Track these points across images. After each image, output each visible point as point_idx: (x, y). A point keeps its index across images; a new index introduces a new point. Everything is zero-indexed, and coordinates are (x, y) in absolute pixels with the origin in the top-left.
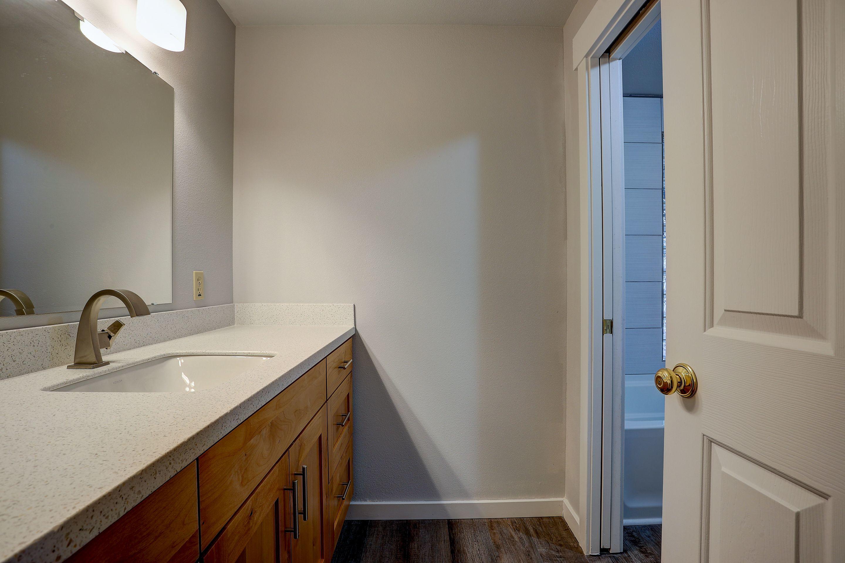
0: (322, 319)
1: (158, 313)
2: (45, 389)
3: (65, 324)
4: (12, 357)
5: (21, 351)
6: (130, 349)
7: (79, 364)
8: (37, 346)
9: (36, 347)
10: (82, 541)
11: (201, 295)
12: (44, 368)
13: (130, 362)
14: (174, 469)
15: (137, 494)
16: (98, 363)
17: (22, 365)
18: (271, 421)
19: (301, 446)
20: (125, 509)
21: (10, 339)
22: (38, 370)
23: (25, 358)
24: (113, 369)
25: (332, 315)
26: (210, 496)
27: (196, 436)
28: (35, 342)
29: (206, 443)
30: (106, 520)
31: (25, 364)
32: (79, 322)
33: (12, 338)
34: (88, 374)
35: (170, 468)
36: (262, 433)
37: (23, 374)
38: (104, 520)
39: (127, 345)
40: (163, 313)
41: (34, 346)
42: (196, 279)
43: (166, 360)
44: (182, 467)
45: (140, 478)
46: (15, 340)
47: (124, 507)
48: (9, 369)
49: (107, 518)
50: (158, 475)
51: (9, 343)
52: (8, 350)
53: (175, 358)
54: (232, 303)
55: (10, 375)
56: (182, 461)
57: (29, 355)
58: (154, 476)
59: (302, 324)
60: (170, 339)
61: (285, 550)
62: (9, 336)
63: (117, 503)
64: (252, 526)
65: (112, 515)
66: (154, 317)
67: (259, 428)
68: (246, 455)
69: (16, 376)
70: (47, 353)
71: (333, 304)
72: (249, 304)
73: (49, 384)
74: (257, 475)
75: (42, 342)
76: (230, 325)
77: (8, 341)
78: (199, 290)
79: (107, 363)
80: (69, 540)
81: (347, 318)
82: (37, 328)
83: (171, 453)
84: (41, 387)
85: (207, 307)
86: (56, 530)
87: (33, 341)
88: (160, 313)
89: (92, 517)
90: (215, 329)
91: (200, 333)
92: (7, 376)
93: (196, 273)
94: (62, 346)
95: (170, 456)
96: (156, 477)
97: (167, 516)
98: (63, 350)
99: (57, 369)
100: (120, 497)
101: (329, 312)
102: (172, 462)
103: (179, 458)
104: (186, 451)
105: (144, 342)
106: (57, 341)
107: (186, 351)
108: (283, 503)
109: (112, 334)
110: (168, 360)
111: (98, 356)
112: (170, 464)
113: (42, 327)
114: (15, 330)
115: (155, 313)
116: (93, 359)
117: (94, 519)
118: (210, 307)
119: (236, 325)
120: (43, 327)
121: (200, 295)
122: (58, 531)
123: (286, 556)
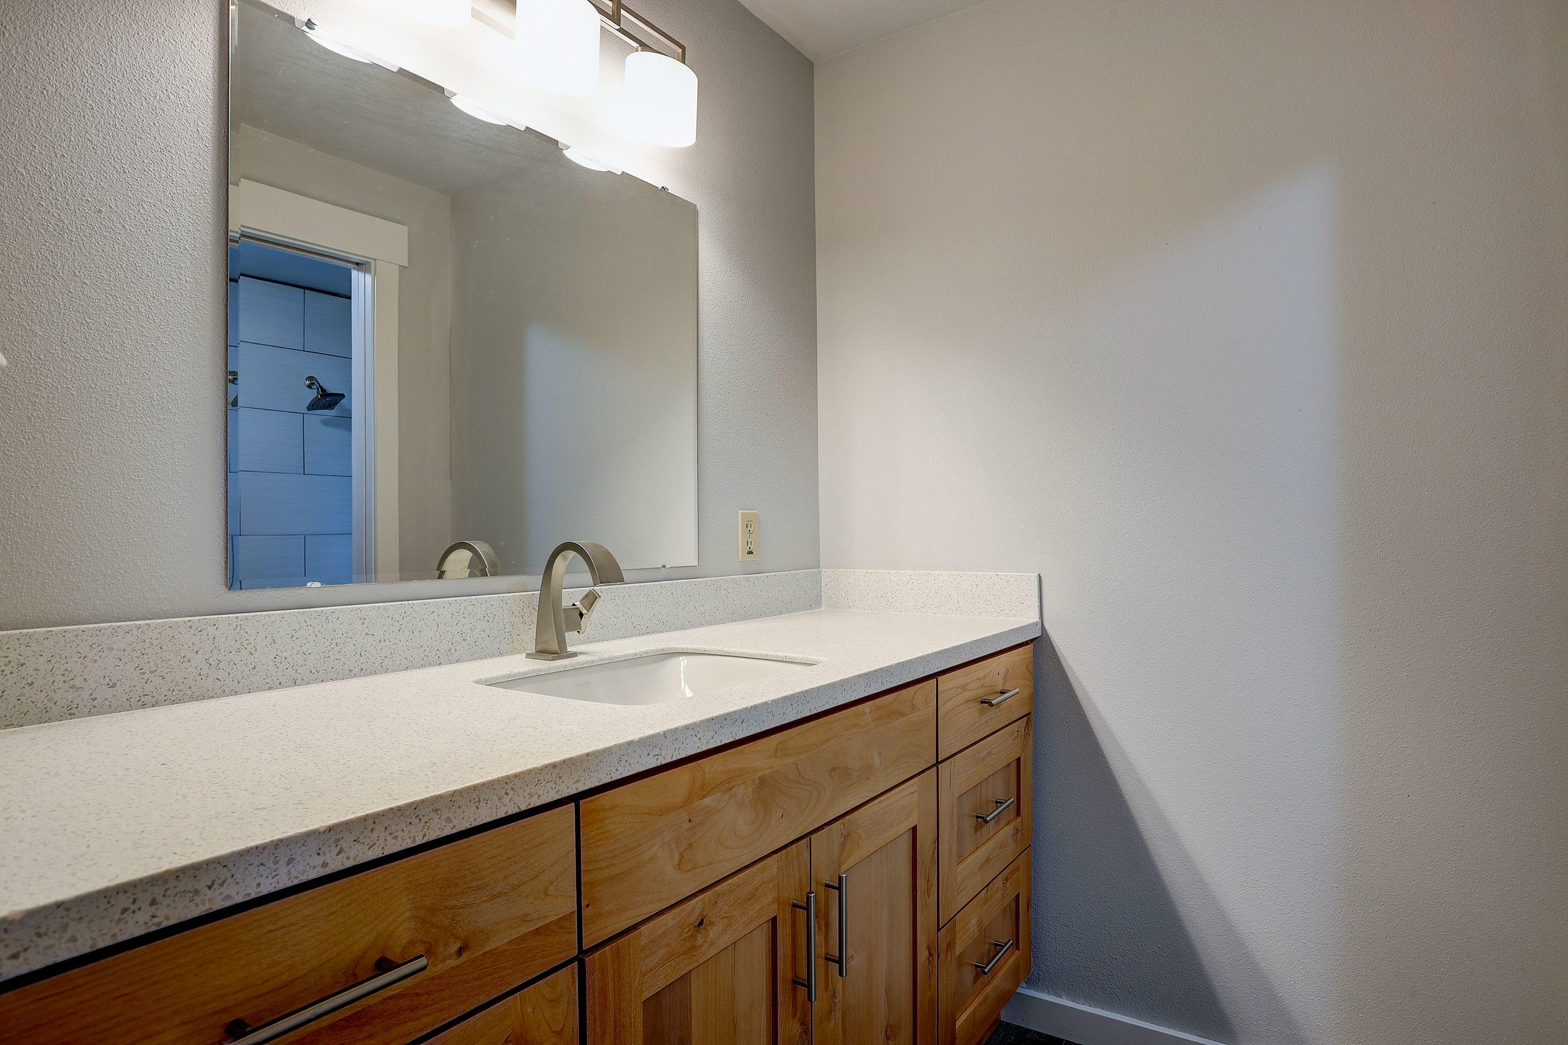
0: (974, 604)
1: (673, 581)
2: (479, 682)
3: (528, 593)
4: (461, 634)
5: (472, 627)
6: (625, 637)
7: (542, 652)
8: (493, 621)
9: (491, 622)
10: (357, 855)
11: (753, 553)
12: (501, 655)
13: (606, 656)
14: (514, 803)
15: (445, 822)
16: (560, 652)
17: (474, 646)
18: (760, 774)
19: (846, 837)
20: (424, 835)
21: (460, 610)
22: (492, 656)
23: (478, 638)
24: (578, 663)
25: (993, 595)
26: (603, 866)
27: (560, 764)
28: (490, 615)
29: (582, 779)
30: (394, 841)
31: (477, 646)
32: (539, 592)
33: (462, 608)
34: (540, 667)
35: (506, 800)
36: (733, 792)
37: (475, 660)
38: (390, 841)
39: (619, 630)
40: (680, 582)
41: (488, 621)
42: (743, 524)
43: (666, 659)
44: (529, 804)
45: (451, 801)
46: (465, 611)
47: (423, 833)
48: (458, 650)
49: (396, 838)
50: (482, 804)
51: (458, 614)
52: (457, 624)
53: (675, 656)
54: (817, 568)
55: (459, 659)
56: (531, 796)
57: (483, 634)
58: (476, 804)
59: (938, 612)
60: (693, 626)
61: (794, 1016)
62: (458, 605)
63: (410, 823)
64: (702, 945)
65: (402, 837)
66: (664, 588)
67: (727, 782)
68: (690, 820)
69: (467, 661)
70: (505, 632)
71: (997, 573)
72: (845, 570)
73: (486, 675)
74: (720, 862)
75: (499, 616)
76: (811, 607)
77: (457, 612)
78: (749, 543)
79: (574, 655)
80: (339, 847)
81: (1023, 602)
82: (492, 596)
83: (509, 778)
84: (476, 678)
85: (764, 574)
86: (322, 830)
87: (487, 614)
88: (677, 581)
89: (372, 830)
90: (780, 613)
91: (750, 619)
92: (456, 659)
93: (742, 514)
94: (524, 624)
95: (506, 783)
96: (479, 807)
97: (514, 873)
98: (526, 630)
99: (514, 657)
100: (416, 817)
101: (989, 590)
102: (510, 792)
103: (524, 789)
104: (540, 782)
105: (648, 627)
106: (517, 616)
107: (696, 646)
108: (789, 928)
109: (584, 611)
110: (669, 658)
111: (562, 643)
112: (507, 794)
113: (498, 595)
114: (466, 598)
115: (666, 582)
116: (555, 647)
117: (375, 834)
118: (770, 574)
119: (823, 608)
120: (500, 595)
121: (751, 553)
122: (325, 832)
123: (797, 1028)
